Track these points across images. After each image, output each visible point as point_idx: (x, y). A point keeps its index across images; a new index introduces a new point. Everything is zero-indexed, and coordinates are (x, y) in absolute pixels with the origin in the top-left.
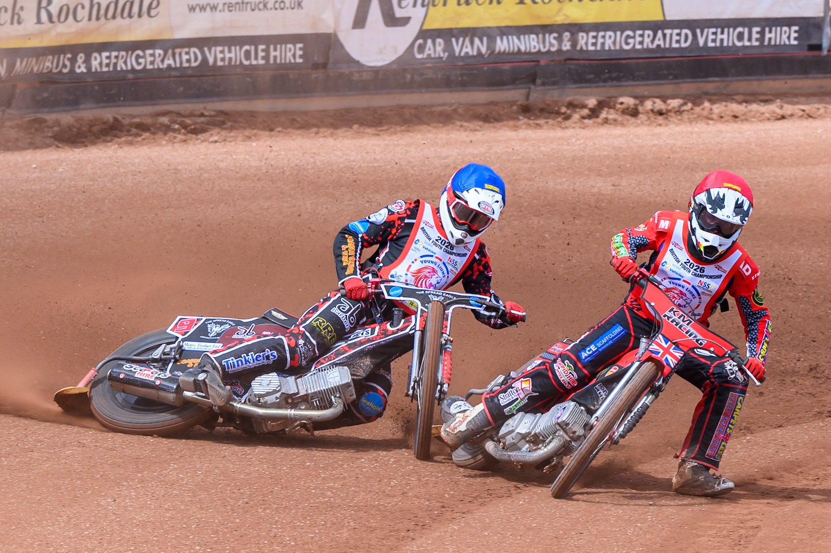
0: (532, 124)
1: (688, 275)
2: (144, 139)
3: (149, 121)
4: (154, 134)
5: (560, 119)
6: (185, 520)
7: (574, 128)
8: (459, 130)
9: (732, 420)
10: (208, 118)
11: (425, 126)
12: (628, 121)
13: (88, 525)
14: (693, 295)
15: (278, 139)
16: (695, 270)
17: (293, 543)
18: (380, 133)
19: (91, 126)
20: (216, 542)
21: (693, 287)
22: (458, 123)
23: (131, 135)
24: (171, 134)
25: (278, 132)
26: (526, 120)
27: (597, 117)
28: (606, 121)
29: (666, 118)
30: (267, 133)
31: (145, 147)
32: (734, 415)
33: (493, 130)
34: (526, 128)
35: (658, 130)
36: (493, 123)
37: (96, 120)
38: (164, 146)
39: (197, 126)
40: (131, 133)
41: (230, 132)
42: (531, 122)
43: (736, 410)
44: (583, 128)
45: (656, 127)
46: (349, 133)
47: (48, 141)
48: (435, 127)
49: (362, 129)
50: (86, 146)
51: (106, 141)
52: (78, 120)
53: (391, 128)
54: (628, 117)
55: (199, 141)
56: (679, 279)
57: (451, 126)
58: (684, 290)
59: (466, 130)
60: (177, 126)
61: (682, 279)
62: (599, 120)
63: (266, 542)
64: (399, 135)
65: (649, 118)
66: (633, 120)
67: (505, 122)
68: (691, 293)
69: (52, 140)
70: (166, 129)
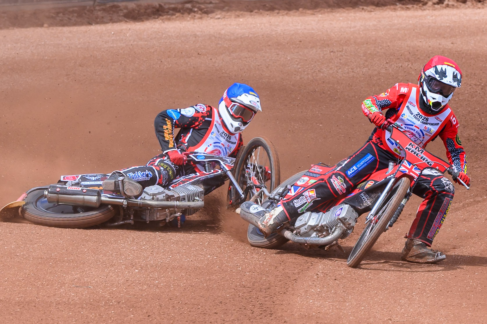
0: (404, 8)
1: (418, 123)
2: (177, 17)
3: (180, 6)
4: (183, 14)
5: (421, 5)
6: (201, 240)
7: (429, 10)
8: (361, 11)
9: (445, 215)
10: (214, 5)
11: (342, 9)
12: (460, 6)
13: (144, 243)
14: (420, 136)
15: (255, 17)
16: (423, 119)
17: (264, 253)
18: (315, 13)
19: (146, 9)
20: (219, 253)
21: (421, 130)
22: (361, 7)
23: (169, 15)
24: (193, 14)
25: (256, 12)
26: (400, 5)
27: (443, 3)
28: (448, 6)
29: (483, 4)
30: (249, 13)
31: (178, 22)
32: (446, 212)
33: (381, 11)
34: (400, 10)
35: (478, 11)
36: (381, 7)
37: (149, 6)
38: (188, 21)
39: (208, 9)
40: (169, 13)
41: (227, 13)
42: (404, 6)
43: (448, 209)
44: (435, 10)
45: (477, 9)
46: (297, 13)
47: (120, 18)
48: (347, 10)
49: (304, 11)
50: (143, 21)
51: (155, 18)
52: (138, 6)
53: (322, 10)
54: (461, 4)
55: (209, 18)
56: (412, 125)
57: (357, 9)
58: (414, 132)
59: (365, 11)
60: (196, 9)
61: (414, 125)
62: (444, 5)
63: (248, 253)
64: (326, 14)
65: (473, 4)
66: (463, 5)
67: (389, 7)
68: (419, 134)
69: (123, 18)
70: (190, 11)
